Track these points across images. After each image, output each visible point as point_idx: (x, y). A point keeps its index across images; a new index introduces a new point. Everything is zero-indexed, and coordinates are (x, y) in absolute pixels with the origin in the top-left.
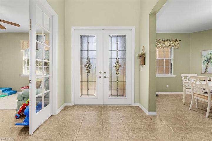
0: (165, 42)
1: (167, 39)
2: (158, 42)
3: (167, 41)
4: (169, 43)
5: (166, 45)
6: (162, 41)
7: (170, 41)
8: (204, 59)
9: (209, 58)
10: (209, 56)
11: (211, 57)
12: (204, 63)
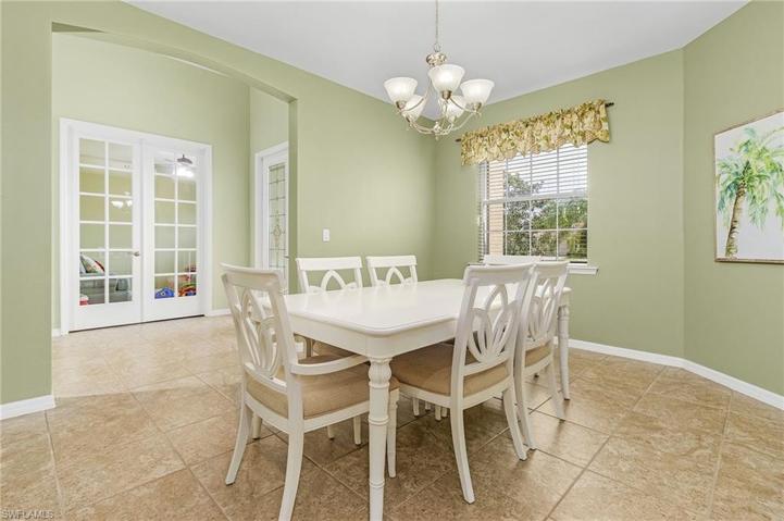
3: (550, 118)
7: (562, 115)
8: (724, 177)
9: (741, 169)
10: (740, 158)
11: (748, 166)
12: (723, 200)
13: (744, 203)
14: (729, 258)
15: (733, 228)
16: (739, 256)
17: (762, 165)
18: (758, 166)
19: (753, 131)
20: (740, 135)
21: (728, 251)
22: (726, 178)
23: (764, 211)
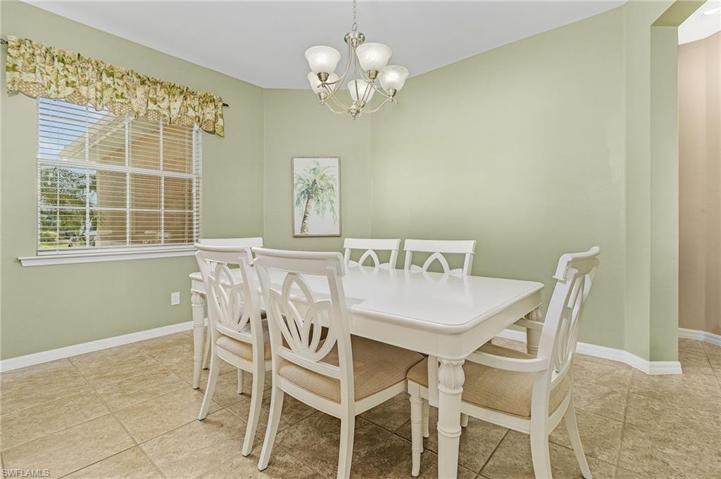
0: (161, 93)
1: (167, 80)
2: (121, 83)
3: (171, 89)
4: (179, 103)
5: (164, 105)
6: (143, 83)
7: (185, 93)
8: (299, 186)
9: (311, 183)
10: (311, 177)
11: (315, 182)
12: (299, 199)
13: (312, 203)
14: (303, 234)
15: (305, 217)
16: (309, 234)
17: (322, 183)
18: (321, 183)
19: (318, 164)
20: (311, 163)
21: (302, 230)
22: (300, 187)
23: (324, 208)
